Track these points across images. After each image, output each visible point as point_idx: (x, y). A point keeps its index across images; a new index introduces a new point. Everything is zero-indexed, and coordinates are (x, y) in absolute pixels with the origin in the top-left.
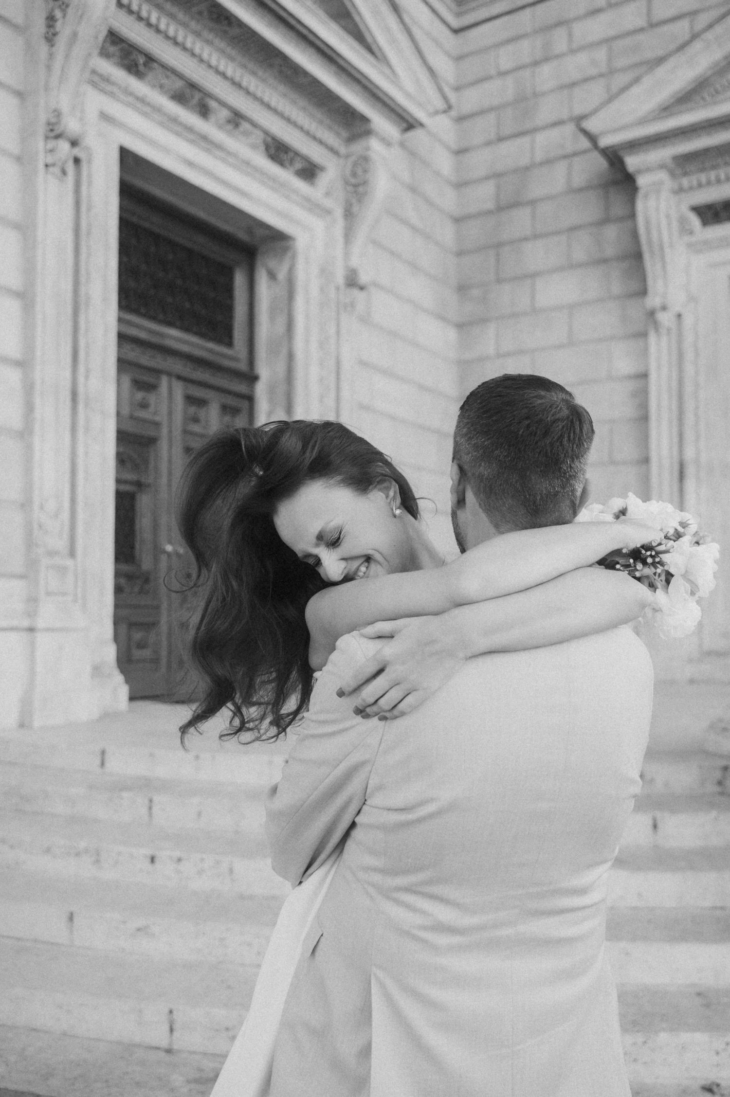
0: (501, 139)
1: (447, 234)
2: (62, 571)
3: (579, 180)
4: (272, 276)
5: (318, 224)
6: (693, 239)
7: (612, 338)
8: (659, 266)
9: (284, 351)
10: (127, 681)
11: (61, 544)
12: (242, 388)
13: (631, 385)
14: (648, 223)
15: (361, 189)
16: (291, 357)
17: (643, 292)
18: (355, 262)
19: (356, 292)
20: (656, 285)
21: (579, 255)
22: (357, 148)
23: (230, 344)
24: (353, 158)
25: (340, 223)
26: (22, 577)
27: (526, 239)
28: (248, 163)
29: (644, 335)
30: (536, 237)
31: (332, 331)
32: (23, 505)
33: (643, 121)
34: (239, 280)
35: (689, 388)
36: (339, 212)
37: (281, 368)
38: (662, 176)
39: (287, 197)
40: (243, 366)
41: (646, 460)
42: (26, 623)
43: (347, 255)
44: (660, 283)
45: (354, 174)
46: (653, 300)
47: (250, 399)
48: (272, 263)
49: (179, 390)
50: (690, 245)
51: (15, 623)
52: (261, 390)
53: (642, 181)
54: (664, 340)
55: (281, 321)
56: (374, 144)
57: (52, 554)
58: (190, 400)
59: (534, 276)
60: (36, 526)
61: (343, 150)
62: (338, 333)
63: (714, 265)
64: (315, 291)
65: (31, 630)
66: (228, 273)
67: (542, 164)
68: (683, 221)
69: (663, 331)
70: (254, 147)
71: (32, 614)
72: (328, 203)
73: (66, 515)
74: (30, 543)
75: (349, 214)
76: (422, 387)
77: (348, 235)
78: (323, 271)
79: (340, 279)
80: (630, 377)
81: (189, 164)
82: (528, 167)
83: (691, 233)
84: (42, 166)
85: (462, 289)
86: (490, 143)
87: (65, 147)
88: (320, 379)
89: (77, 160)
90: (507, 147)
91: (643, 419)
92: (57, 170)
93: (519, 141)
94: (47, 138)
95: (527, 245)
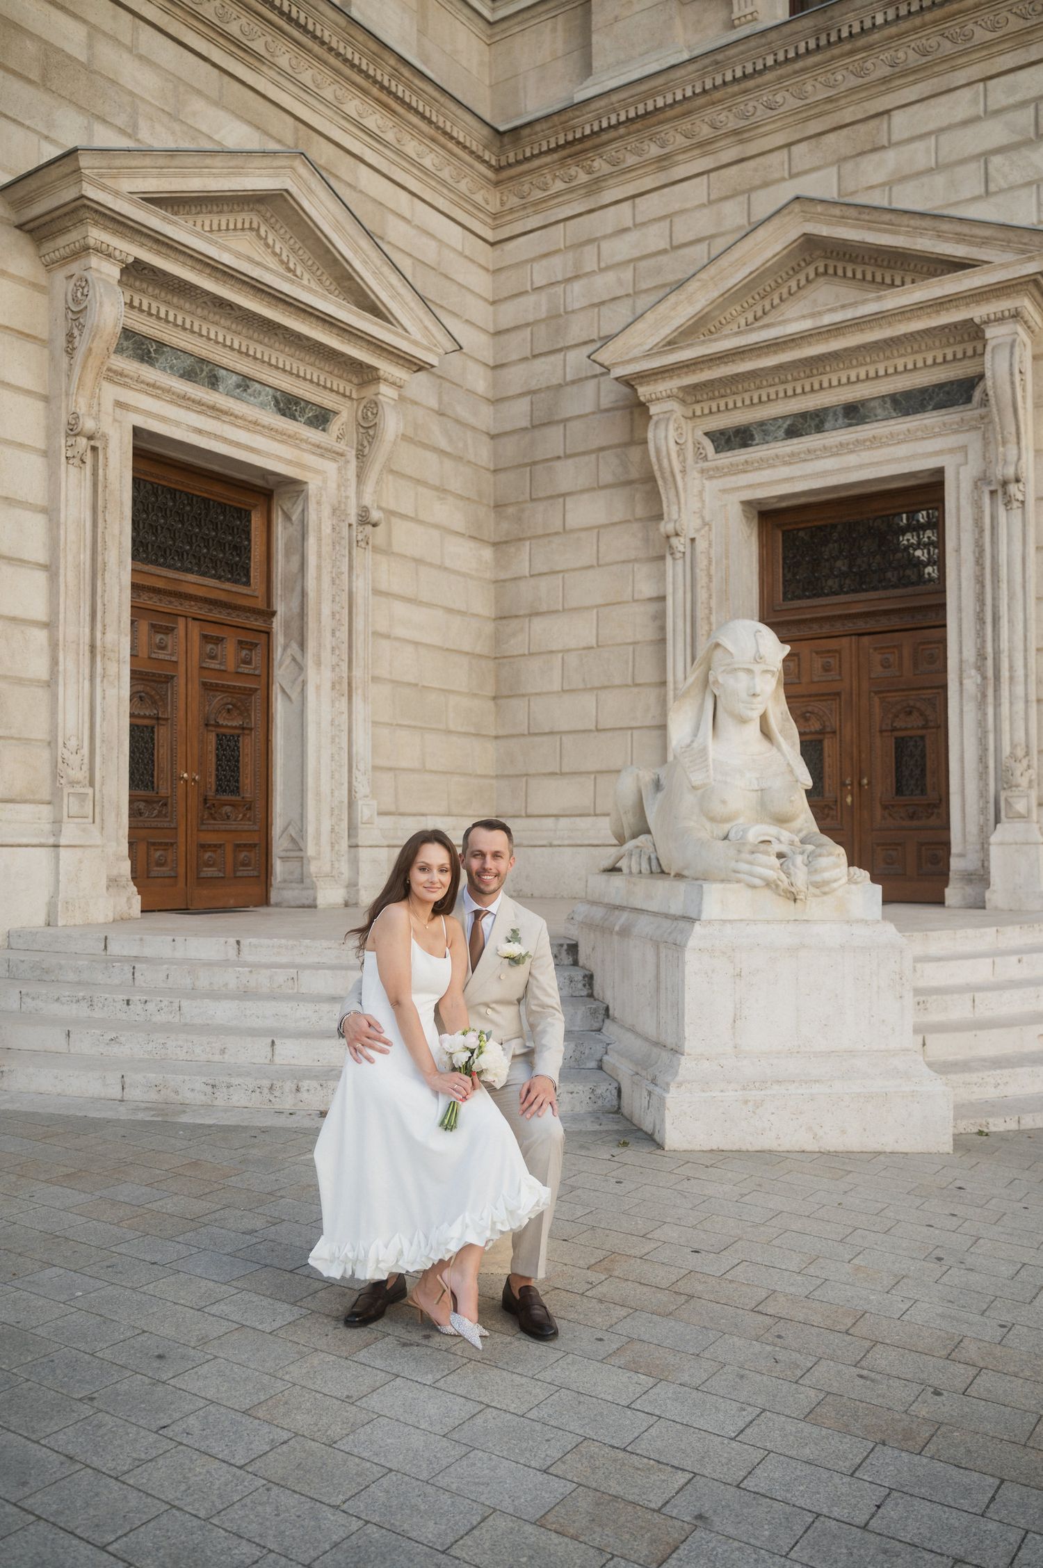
0: (535, 356)
1: (482, 453)
2: (82, 797)
3: (606, 402)
4: (287, 517)
5: (330, 467)
6: (706, 465)
7: (636, 560)
8: (672, 493)
9: (298, 588)
10: (139, 893)
11: (82, 775)
12: (258, 624)
13: (652, 608)
14: (658, 451)
15: (371, 432)
16: (303, 594)
17: (659, 517)
18: (368, 500)
19: (369, 528)
20: (671, 510)
21: (607, 477)
22: (369, 392)
23: (248, 583)
24: (364, 402)
25: (353, 463)
26: (49, 803)
27: (559, 458)
28: (256, 423)
29: (662, 558)
30: (567, 456)
31: (345, 568)
32: (49, 743)
33: (648, 355)
34: (256, 521)
35: (701, 613)
36: (351, 455)
37: (295, 604)
38: (673, 405)
39: (297, 447)
40: (261, 605)
41: (663, 683)
42: (51, 841)
43: (359, 494)
44: (674, 508)
45: (365, 418)
46: (667, 527)
47: (268, 634)
48: (287, 505)
49: (195, 630)
50: (702, 471)
51: (43, 841)
52: (277, 624)
53: (654, 409)
54: (680, 562)
55: (295, 559)
56: (384, 389)
57: (72, 783)
58: (206, 638)
59: (564, 495)
60: (60, 760)
61: (354, 396)
62: (351, 568)
63: (724, 491)
64: (327, 530)
65: (56, 846)
66: (244, 515)
67: (573, 382)
68: (698, 446)
69: (678, 555)
70: (263, 406)
71: (57, 833)
72: (341, 446)
73: (85, 751)
74: (56, 775)
75: (360, 455)
76: (450, 611)
77: (360, 477)
78: (334, 511)
79: (353, 519)
80: (651, 599)
81: (200, 431)
82: (560, 386)
83: (705, 458)
84: (63, 459)
85: (499, 507)
86: (525, 359)
87: (83, 442)
88: (333, 614)
89: (94, 449)
90: (540, 365)
91: (662, 641)
92: (77, 461)
93: (552, 358)
94: (67, 436)
95: (558, 465)
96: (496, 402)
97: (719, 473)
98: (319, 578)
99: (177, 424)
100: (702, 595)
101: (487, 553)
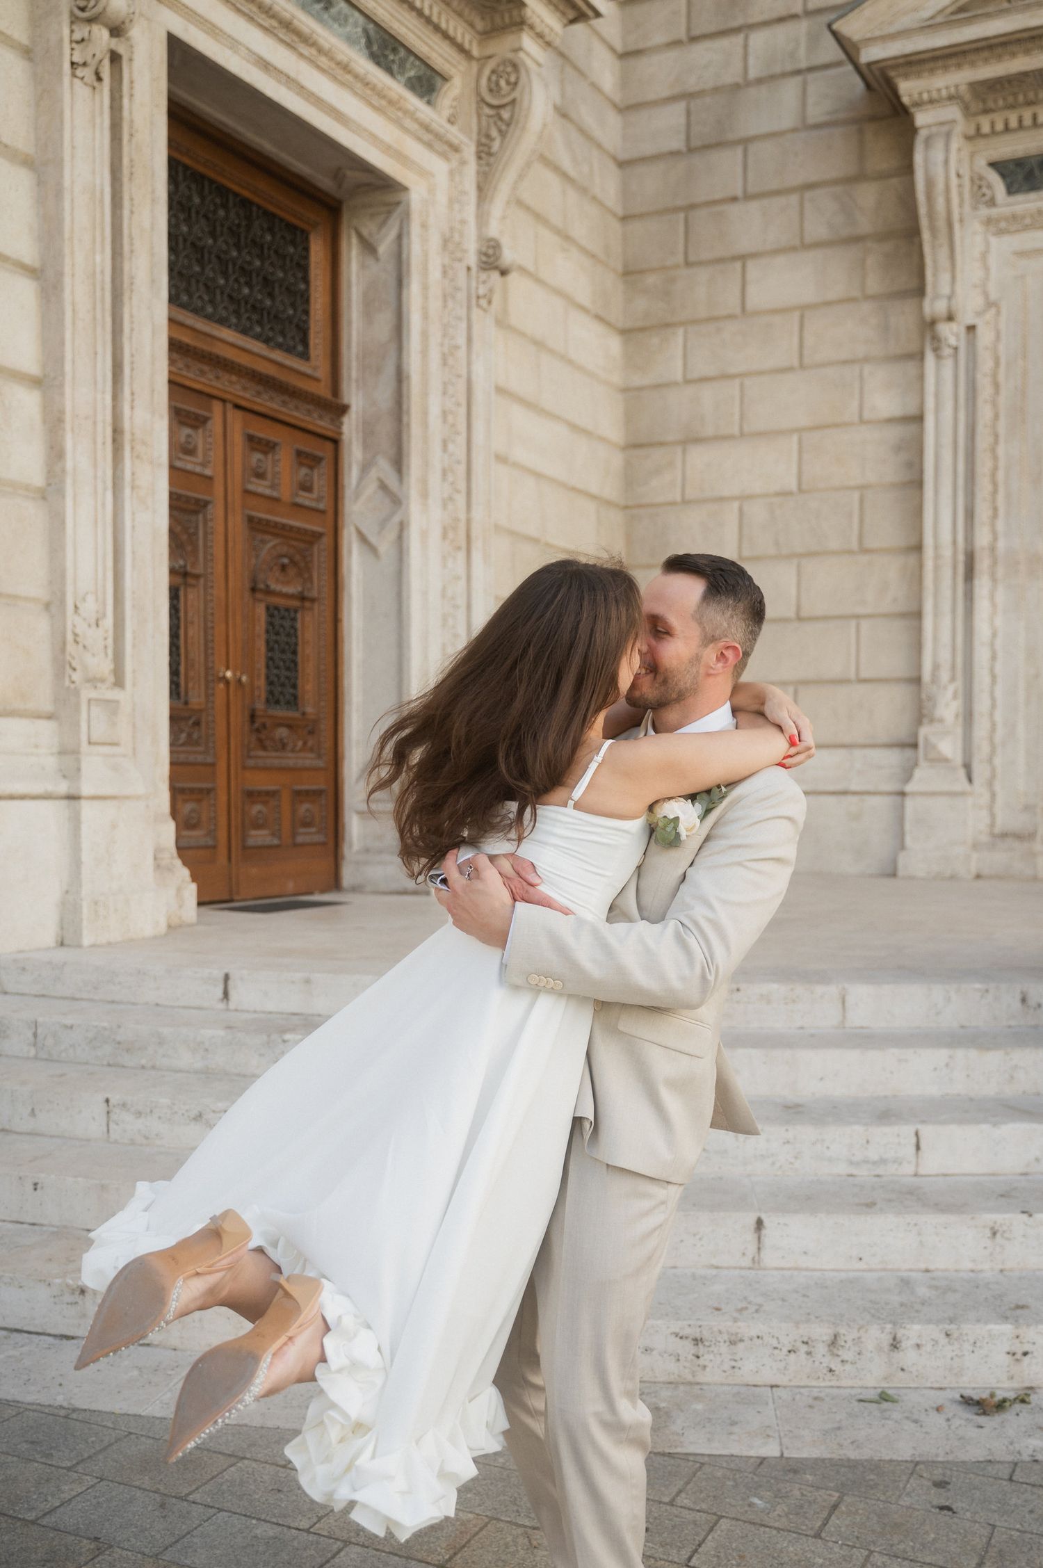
0: (693, 39)
1: (608, 185)
2: (111, 707)
3: (816, 113)
4: (369, 248)
5: (439, 167)
6: (994, 212)
7: (866, 360)
8: (943, 253)
9: (390, 369)
10: (194, 878)
11: (102, 665)
12: (321, 423)
13: (894, 434)
14: (930, 183)
15: (505, 114)
16: (400, 377)
17: (920, 291)
18: (493, 230)
19: (495, 275)
20: (938, 280)
21: (817, 229)
22: (501, 47)
23: (305, 356)
24: (491, 65)
25: (471, 168)
26: (50, 717)
27: (734, 199)
28: (346, 68)
29: (918, 357)
30: (748, 197)
31: (461, 341)
32: (47, 606)
34: (317, 251)
35: (983, 442)
36: (470, 151)
37: (384, 395)
38: (953, 112)
39: (398, 123)
40: (323, 390)
41: (918, 548)
42: (63, 787)
43: (482, 218)
44: (945, 278)
45: (494, 90)
46: (934, 306)
47: (336, 442)
48: (368, 228)
50: (989, 221)
51: (50, 787)
52: (350, 427)
53: (922, 119)
54: (948, 364)
55: (384, 321)
56: (528, 42)
57: (93, 681)
58: (254, 443)
59: (743, 258)
60: (70, 637)
61: (475, 52)
62: (469, 340)
63: (1022, 254)
64: (435, 274)
65: (73, 798)
66: (299, 237)
67: (760, 81)
68: (978, 183)
69: (947, 351)
70: (350, 40)
71: (72, 773)
72: (455, 134)
73: (109, 622)
74: (62, 664)
75: (485, 152)
76: (574, 427)
77: (484, 189)
78: (446, 242)
79: (472, 259)
80: (890, 421)
81: (265, 66)
82: (736, 87)
83: (992, 203)
84: (67, 66)
85: (630, 274)
86: (676, 43)
87: (101, 34)
88: (445, 414)
89: (115, 58)
90: (705, 53)
91: (918, 484)
92: (88, 73)
93: (725, 43)
94: (74, 20)
95: (734, 210)
96: (627, 109)
97: (1016, 224)
98: (424, 352)
99: (233, 44)
100: (985, 413)
101: (615, 344)
